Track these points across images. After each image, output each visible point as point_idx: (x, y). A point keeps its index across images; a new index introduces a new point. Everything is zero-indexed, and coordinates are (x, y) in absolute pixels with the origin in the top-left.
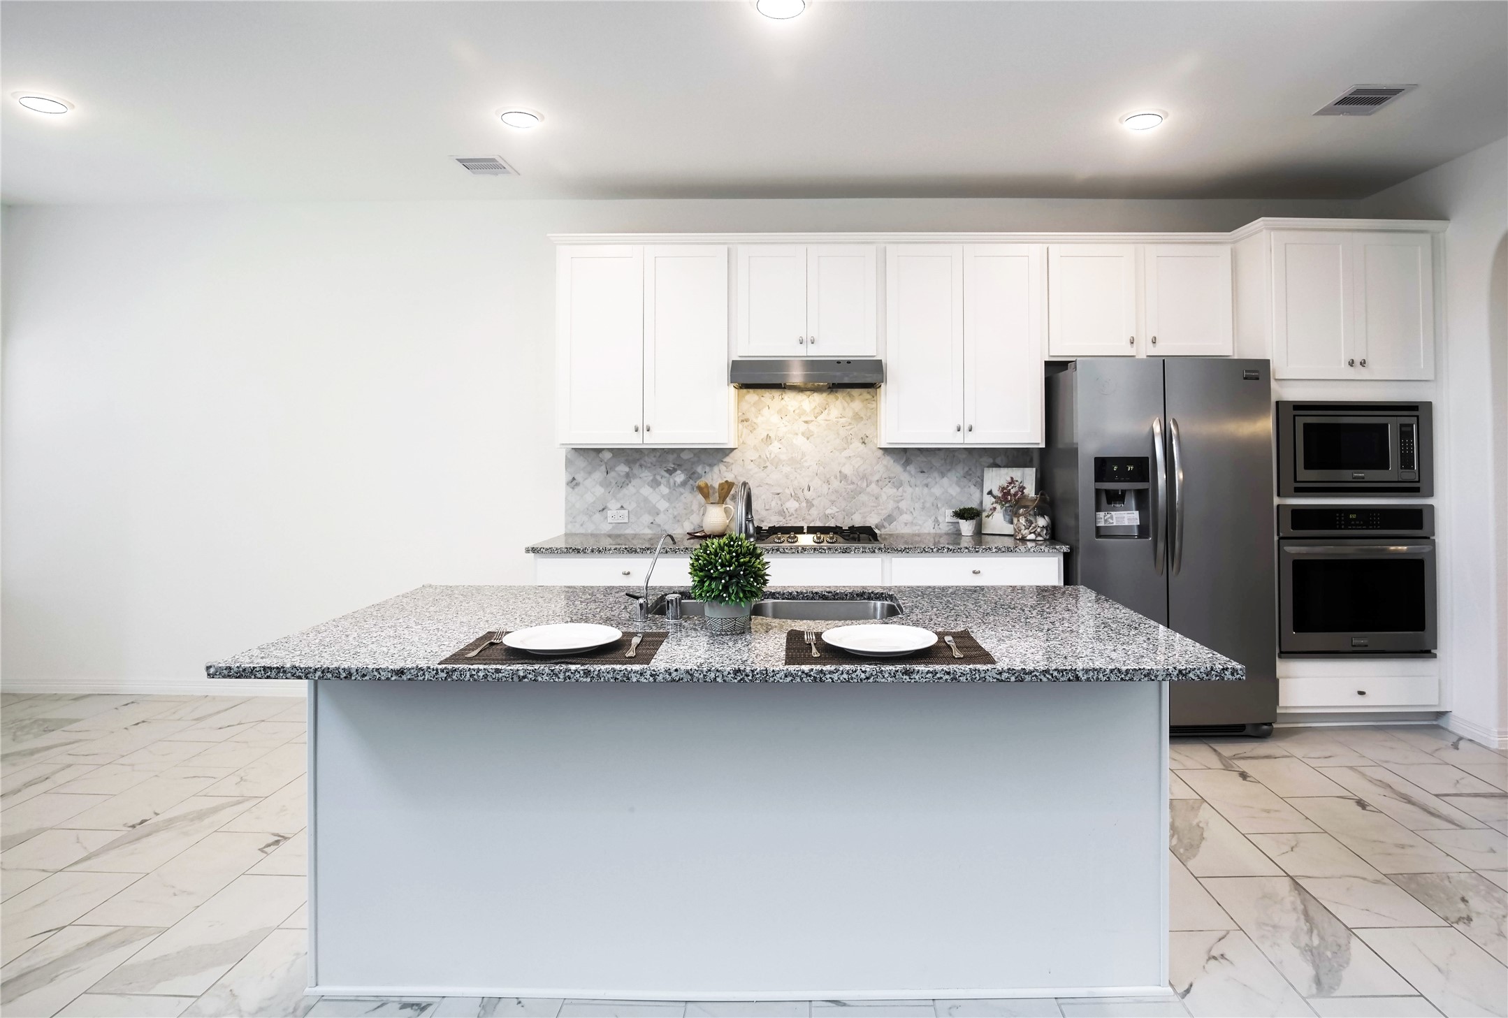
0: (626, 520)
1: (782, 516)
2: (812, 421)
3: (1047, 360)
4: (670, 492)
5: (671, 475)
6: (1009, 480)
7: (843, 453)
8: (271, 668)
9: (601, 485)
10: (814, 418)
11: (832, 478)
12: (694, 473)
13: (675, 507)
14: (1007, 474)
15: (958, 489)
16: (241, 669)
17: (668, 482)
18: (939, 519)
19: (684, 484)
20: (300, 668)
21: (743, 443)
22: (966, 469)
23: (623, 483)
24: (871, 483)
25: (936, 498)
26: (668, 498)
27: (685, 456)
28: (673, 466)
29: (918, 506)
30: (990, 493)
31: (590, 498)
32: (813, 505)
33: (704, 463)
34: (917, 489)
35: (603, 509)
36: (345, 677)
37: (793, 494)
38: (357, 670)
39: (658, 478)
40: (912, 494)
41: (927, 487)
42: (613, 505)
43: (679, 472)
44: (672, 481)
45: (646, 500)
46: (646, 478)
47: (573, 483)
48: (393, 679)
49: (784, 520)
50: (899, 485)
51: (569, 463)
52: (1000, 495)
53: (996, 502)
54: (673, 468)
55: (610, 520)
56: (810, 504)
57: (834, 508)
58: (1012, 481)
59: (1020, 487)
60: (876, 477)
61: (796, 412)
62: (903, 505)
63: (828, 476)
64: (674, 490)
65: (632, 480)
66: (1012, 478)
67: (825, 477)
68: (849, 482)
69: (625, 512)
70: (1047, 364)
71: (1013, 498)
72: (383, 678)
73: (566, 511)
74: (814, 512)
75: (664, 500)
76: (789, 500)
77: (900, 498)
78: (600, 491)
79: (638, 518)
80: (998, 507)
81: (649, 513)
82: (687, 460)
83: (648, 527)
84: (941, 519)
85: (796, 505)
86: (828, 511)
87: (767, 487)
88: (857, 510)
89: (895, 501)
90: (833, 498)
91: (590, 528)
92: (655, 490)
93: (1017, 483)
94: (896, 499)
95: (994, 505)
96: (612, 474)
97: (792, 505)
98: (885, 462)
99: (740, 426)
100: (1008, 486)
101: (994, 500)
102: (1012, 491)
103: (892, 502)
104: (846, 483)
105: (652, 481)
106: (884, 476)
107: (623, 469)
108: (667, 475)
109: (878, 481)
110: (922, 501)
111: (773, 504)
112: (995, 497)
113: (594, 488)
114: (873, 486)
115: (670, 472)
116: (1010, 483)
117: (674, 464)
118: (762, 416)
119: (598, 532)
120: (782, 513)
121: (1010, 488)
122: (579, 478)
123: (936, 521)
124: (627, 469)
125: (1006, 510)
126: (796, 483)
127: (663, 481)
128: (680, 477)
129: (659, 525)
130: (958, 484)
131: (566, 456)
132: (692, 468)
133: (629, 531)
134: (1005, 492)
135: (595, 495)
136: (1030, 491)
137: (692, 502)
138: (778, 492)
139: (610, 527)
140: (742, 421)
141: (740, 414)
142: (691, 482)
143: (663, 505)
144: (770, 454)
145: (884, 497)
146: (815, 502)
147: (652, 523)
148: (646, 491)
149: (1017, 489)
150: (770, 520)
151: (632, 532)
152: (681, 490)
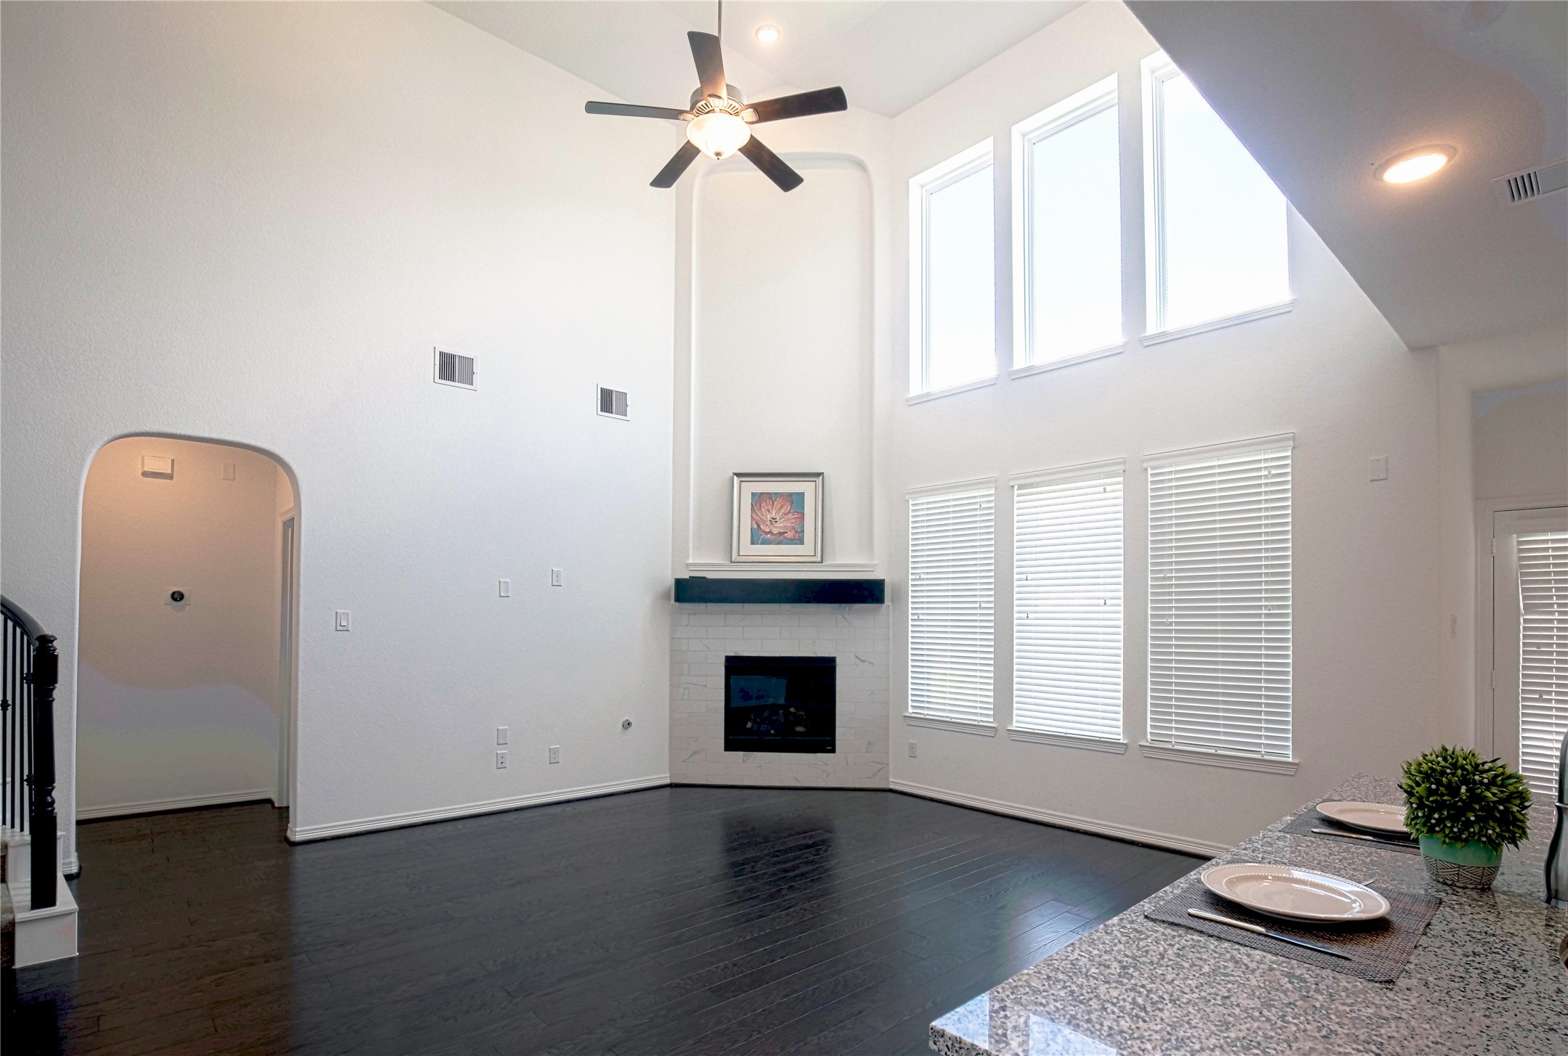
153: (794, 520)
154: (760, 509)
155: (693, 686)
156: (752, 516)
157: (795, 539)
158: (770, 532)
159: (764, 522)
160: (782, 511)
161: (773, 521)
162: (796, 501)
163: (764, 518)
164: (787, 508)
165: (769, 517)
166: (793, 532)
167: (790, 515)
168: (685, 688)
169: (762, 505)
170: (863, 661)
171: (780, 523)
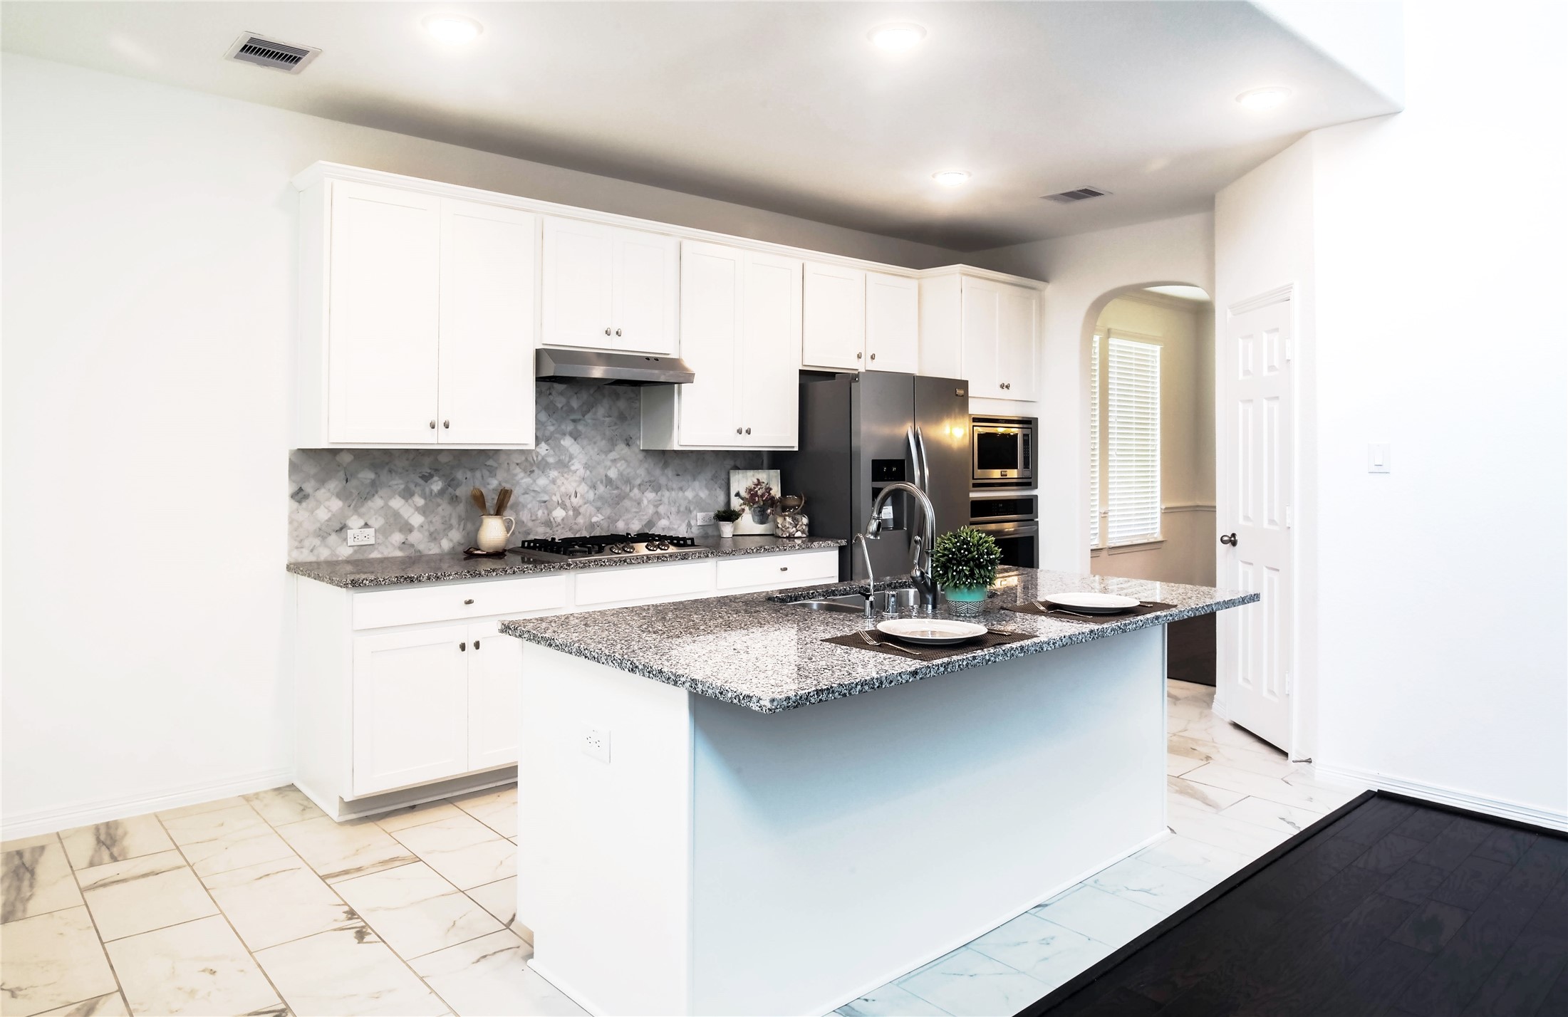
0: (372, 542)
1: (549, 526)
2: (580, 420)
3: (801, 369)
4: (426, 504)
5: (426, 482)
6: (756, 481)
7: (608, 456)
8: (822, 690)
9: (339, 496)
10: (581, 417)
11: (599, 482)
12: (453, 480)
13: (431, 522)
14: (753, 476)
15: (707, 492)
16: (798, 697)
17: (423, 490)
18: (691, 522)
19: (442, 493)
20: (845, 685)
22: (714, 472)
23: (368, 493)
24: (634, 487)
25: (690, 502)
26: (423, 511)
27: (443, 459)
28: (429, 471)
29: (674, 509)
30: (738, 495)
31: (323, 514)
32: (580, 513)
33: (465, 467)
34: (673, 492)
35: (341, 529)
36: (878, 687)
37: (560, 502)
38: (886, 677)
39: (412, 486)
40: (669, 498)
41: (682, 490)
42: (355, 522)
43: (436, 478)
44: (427, 490)
45: (396, 515)
46: (396, 487)
47: (299, 495)
48: (910, 680)
49: (551, 532)
50: (657, 489)
51: (294, 468)
52: (747, 496)
53: (744, 504)
54: (430, 473)
55: (351, 542)
56: (577, 512)
57: (599, 515)
58: (759, 483)
59: (766, 489)
60: (638, 481)
62: (662, 509)
63: (594, 480)
64: (430, 500)
65: (379, 489)
66: (758, 480)
67: (592, 481)
68: (614, 487)
69: (371, 531)
70: (801, 372)
71: (760, 499)
72: (904, 681)
73: (290, 534)
74: (580, 520)
75: (419, 513)
76: (556, 508)
77: (659, 502)
78: (336, 504)
79: (387, 538)
80: (747, 508)
81: (401, 531)
82: (446, 463)
83: (399, 547)
84: (693, 523)
85: (563, 513)
86: (594, 519)
87: (532, 494)
88: (621, 516)
89: (654, 506)
90: (599, 504)
91: (324, 554)
92: (407, 501)
93: (764, 485)
94: (656, 503)
95: (743, 507)
96: (353, 483)
97: (559, 514)
98: (646, 465)
100: (754, 488)
101: (742, 502)
102: (760, 493)
103: (652, 507)
104: (610, 488)
105: (404, 490)
106: (647, 479)
107: (368, 475)
108: (421, 481)
109: (640, 485)
110: (678, 505)
111: (540, 513)
112: (742, 499)
113: (328, 504)
114: (636, 491)
115: (426, 478)
116: (757, 485)
117: (430, 469)
119: (335, 559)
120: (548, 523)
121: (756, 489)
122: (308, 488)
123: (689, 525)
124: (373, 476)
125: (754, 511)
126: (562, 489)
127: (418, 490)
128: (437, 485)
129: (412, 546)
130: (707, 487)
131: (290, 459)
132: (451, 473)
133: (375, 555)
134: (752, 494)
135: (330, 511)
136: (776, 491)
137: (451, 515)
138: (545, 499)
139: (350, 551)
142: (450, 490)
143: (417, 520)
144: (537, 457)
145: (645, 502)
146: (582, 510)
147: (404, 543)
148: (397, 503)
149: (764, 490)
150: (537, 532)
151: (379, 556)
152: (439, 500)
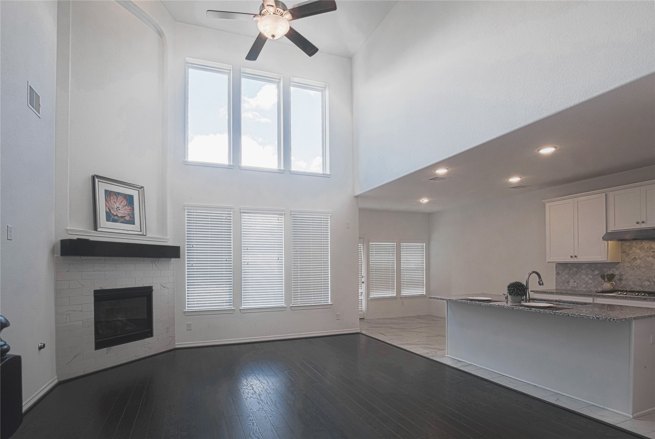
0: (576, 286)
1: (641, 287)
4: (593, 277)
9: (568, 274)
12: (602, 271)
17: (592, 274)
21: (624, 260)
23: (575, 274)
27: (599, 265)
35: (568, 282)
37: (647, 279)
39: (588, 272)
42: (572, 281)
43: (596, 271)
45: (584, 279)
46: (583, 273)
47: (558, 274)
51: (556, 268)
54: (594, 268)
55: (570, 285)
61: (649, 248)
65: (578, 273)
69: (576, 283)
73: (556, 282)
75: (591, 280)
76: (645, 281)
78: (567, 276)
79: (581, 285)
81: (585, 284)
83: (584, 288)
85: (649, 283)
87: (634, 276)
91: (564, 288)
92: (587, 276)
96: (571, 271)
99: (622, 254)
105: (586, 273)
108: (591, 271)
111: (637, 283)
113: (565, 275)
115: (593, 271)
118: (632, 250)
119: (567, 288)
122: (560, 272)
124: (576, 269)
126: (648, 275)
127: (590, 273)
129: (589, 288)
131: (556, 266)
133: (578, 289)
135: (565, 278)
137: (603, 280)
138: (640, 278)
139: (571, 287)
140: (623, 252)
141: (622, 250)
144: (636, 264)
147: (586, 287)
148: (584, 276)
153: (129, 210)
154: (110, 200)
155: (73, 312)
156: (106, 204)
157: (130, 221)
158: (117, 215)
159: (113, 209)
160: (122, 204)
161: (118, 209)
162: (129, 199)
163: (113, 206)
164: (124, 202)
165: (115, 206)
166: (129, 217)
167: (126, 207)
168: (67, 315)
169: (111, 198)
170: (164, 287)
171: (122, 211)
